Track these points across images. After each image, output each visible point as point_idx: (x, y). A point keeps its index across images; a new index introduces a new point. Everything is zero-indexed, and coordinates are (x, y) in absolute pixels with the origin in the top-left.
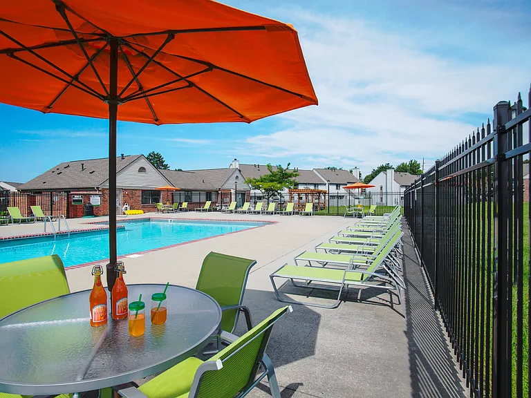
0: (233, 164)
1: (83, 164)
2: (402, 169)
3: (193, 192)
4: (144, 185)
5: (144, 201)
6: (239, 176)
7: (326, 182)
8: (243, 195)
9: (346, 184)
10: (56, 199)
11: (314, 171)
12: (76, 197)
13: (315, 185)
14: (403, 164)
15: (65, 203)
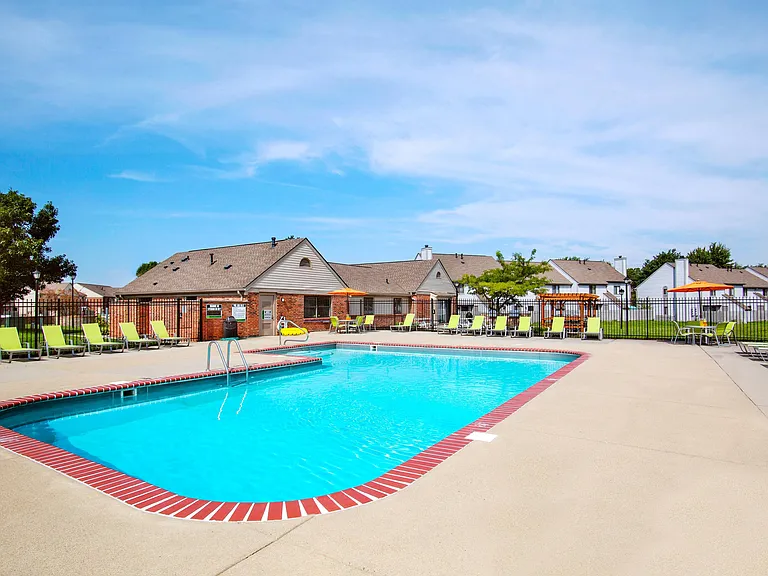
0: (423, 253)
1: (212, 255)
2: (697, 258)
3: (376, 299)
4: (308, 287)
5: (308, 314)
6: (442, 271)
7: (572, 281)
8: (448, 302)
9: (606, 285)
10: (184, 310)
11: (550, 263)
12: (213, 307)
13: (554, 286)
14: (698, 251)
15: (196, 315)
